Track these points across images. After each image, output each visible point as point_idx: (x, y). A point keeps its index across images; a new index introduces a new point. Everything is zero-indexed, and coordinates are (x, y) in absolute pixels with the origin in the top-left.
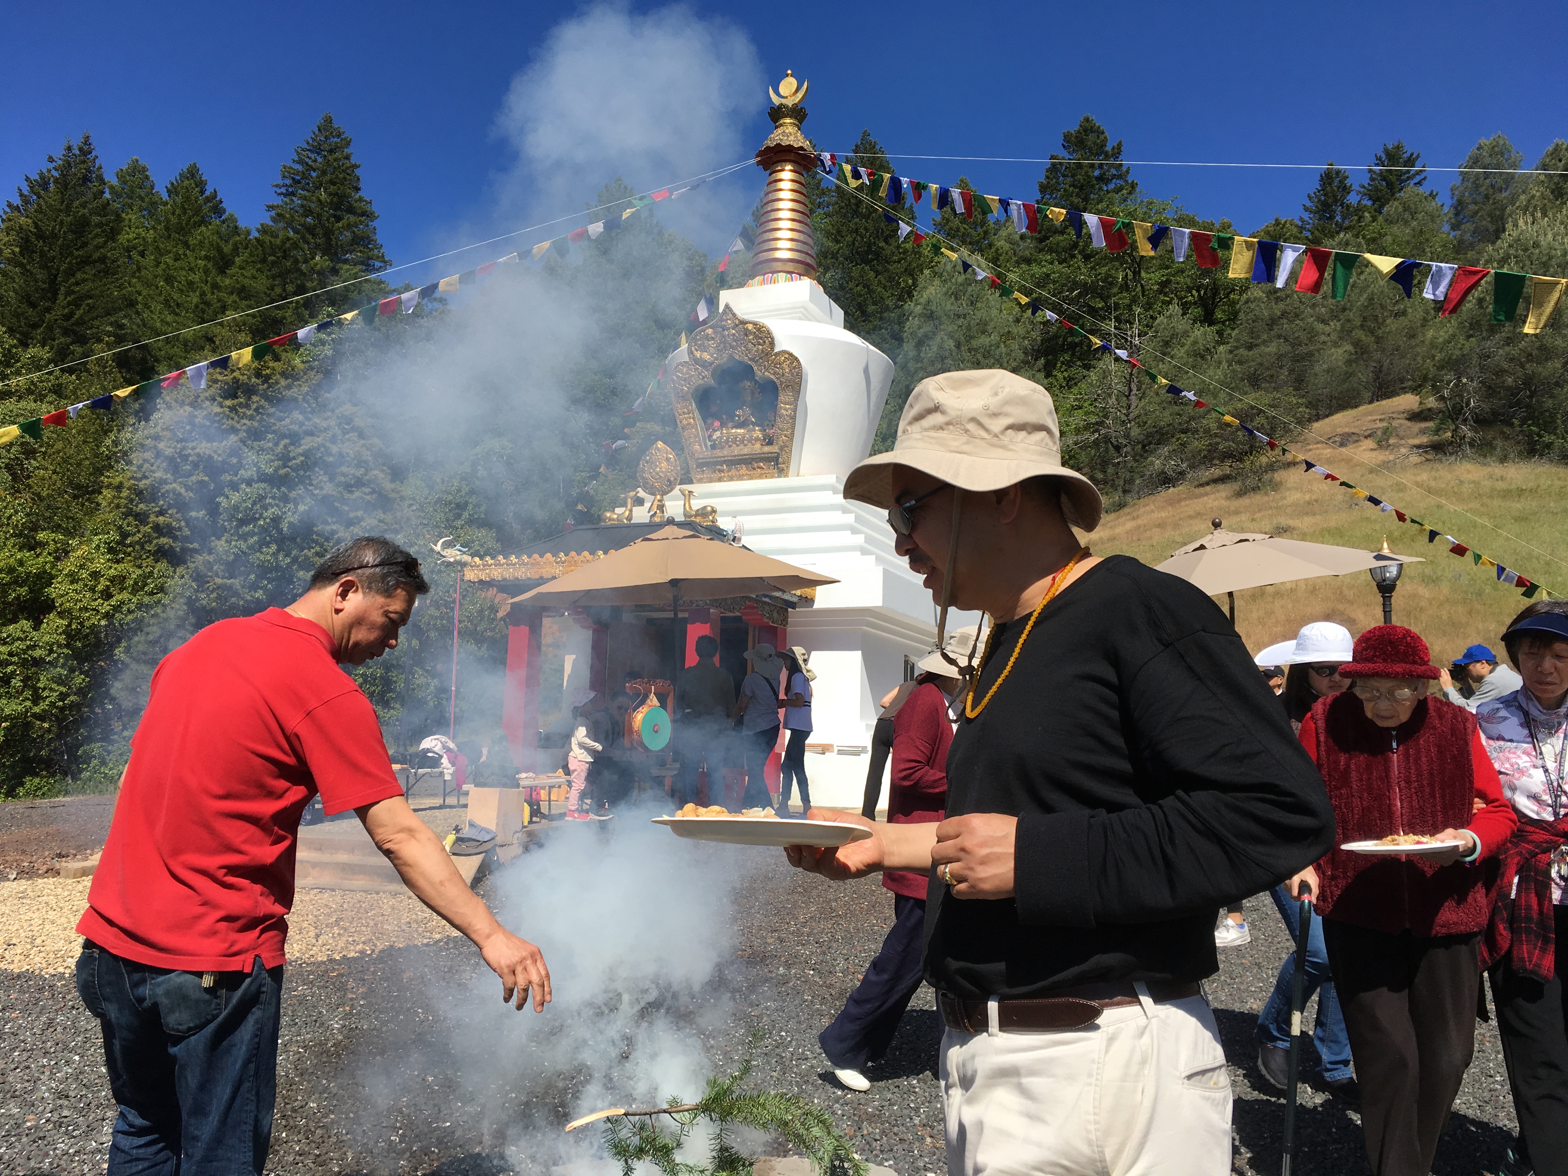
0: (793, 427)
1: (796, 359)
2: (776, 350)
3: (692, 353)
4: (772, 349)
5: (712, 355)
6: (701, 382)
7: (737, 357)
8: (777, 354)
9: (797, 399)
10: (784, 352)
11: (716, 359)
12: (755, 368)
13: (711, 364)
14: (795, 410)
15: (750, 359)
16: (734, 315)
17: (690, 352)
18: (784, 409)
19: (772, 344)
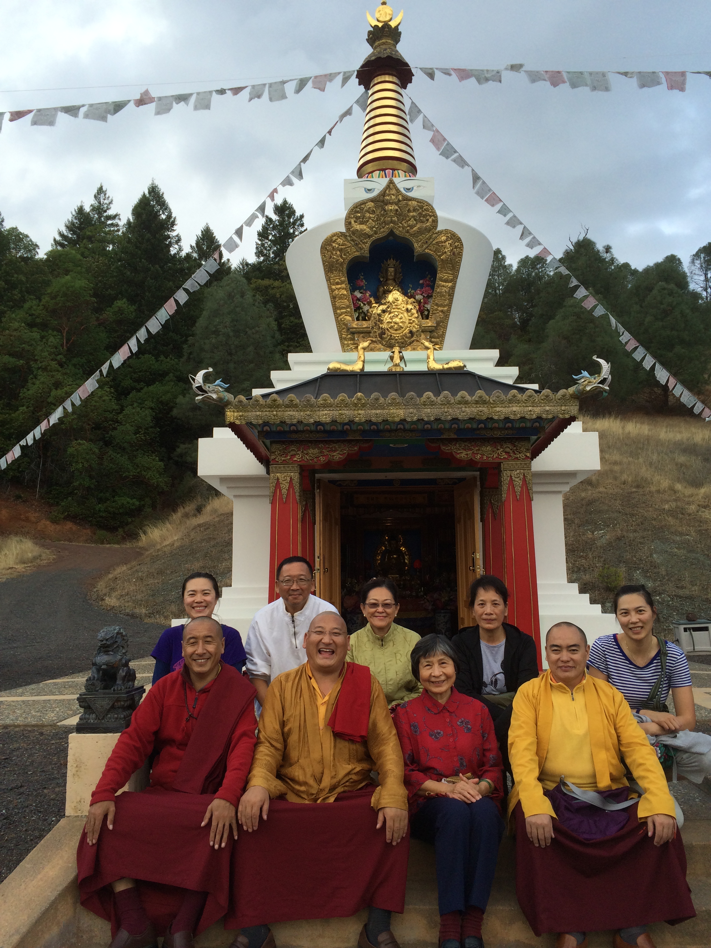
0: (450, 305)
1: (459, 240)
2: (440, 228)
3: (350, 223)
4: (436, 227)
5: (371, 228)
6: (357, 254)
7: (397, 232)
8: (441, 232)
9: (456, 277)
10: (446, 231)
11: (376, 233)
12: (416, 245)
13: (369, 236)
14: (453, 288)
15: (411, 235)
16: (398, 190)
17: (348, 224)
18: (442, 286)
19: (435, 221)
